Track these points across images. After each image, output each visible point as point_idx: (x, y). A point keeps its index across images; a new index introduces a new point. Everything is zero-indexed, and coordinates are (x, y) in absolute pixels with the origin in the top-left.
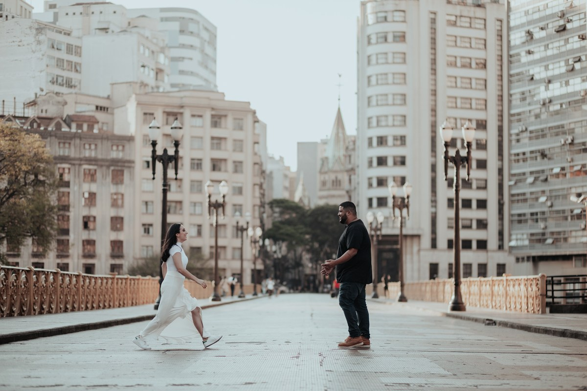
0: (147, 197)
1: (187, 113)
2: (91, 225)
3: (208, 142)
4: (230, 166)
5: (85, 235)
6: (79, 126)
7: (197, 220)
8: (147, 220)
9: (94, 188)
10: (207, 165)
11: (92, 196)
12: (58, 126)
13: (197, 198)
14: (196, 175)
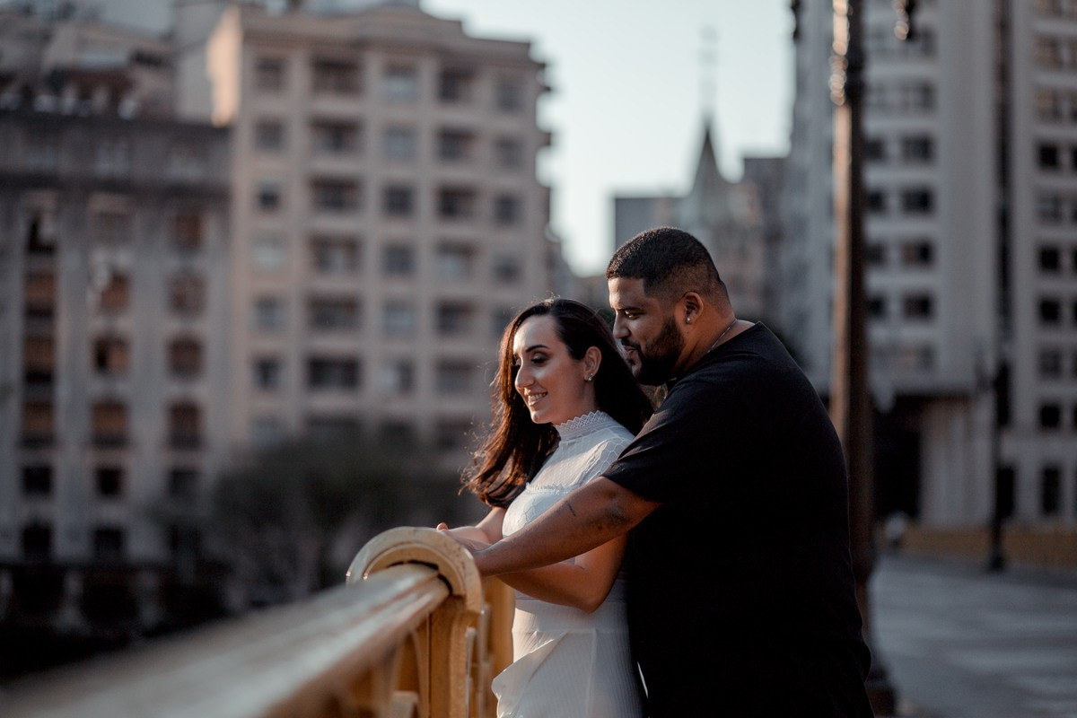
0: (267, 286)
1: (373, 66)
2: (115, 359)
3: (426, 144)
4: (485, 207)
5: (96, 387)
6: (85, 95)
7: (399, 348)
8: (267, 345)
9: (124, 259)
10: (426, 203)
11: (119, 283)
12: (28, 94)
13: (398, 288)
14: (397, 230)
